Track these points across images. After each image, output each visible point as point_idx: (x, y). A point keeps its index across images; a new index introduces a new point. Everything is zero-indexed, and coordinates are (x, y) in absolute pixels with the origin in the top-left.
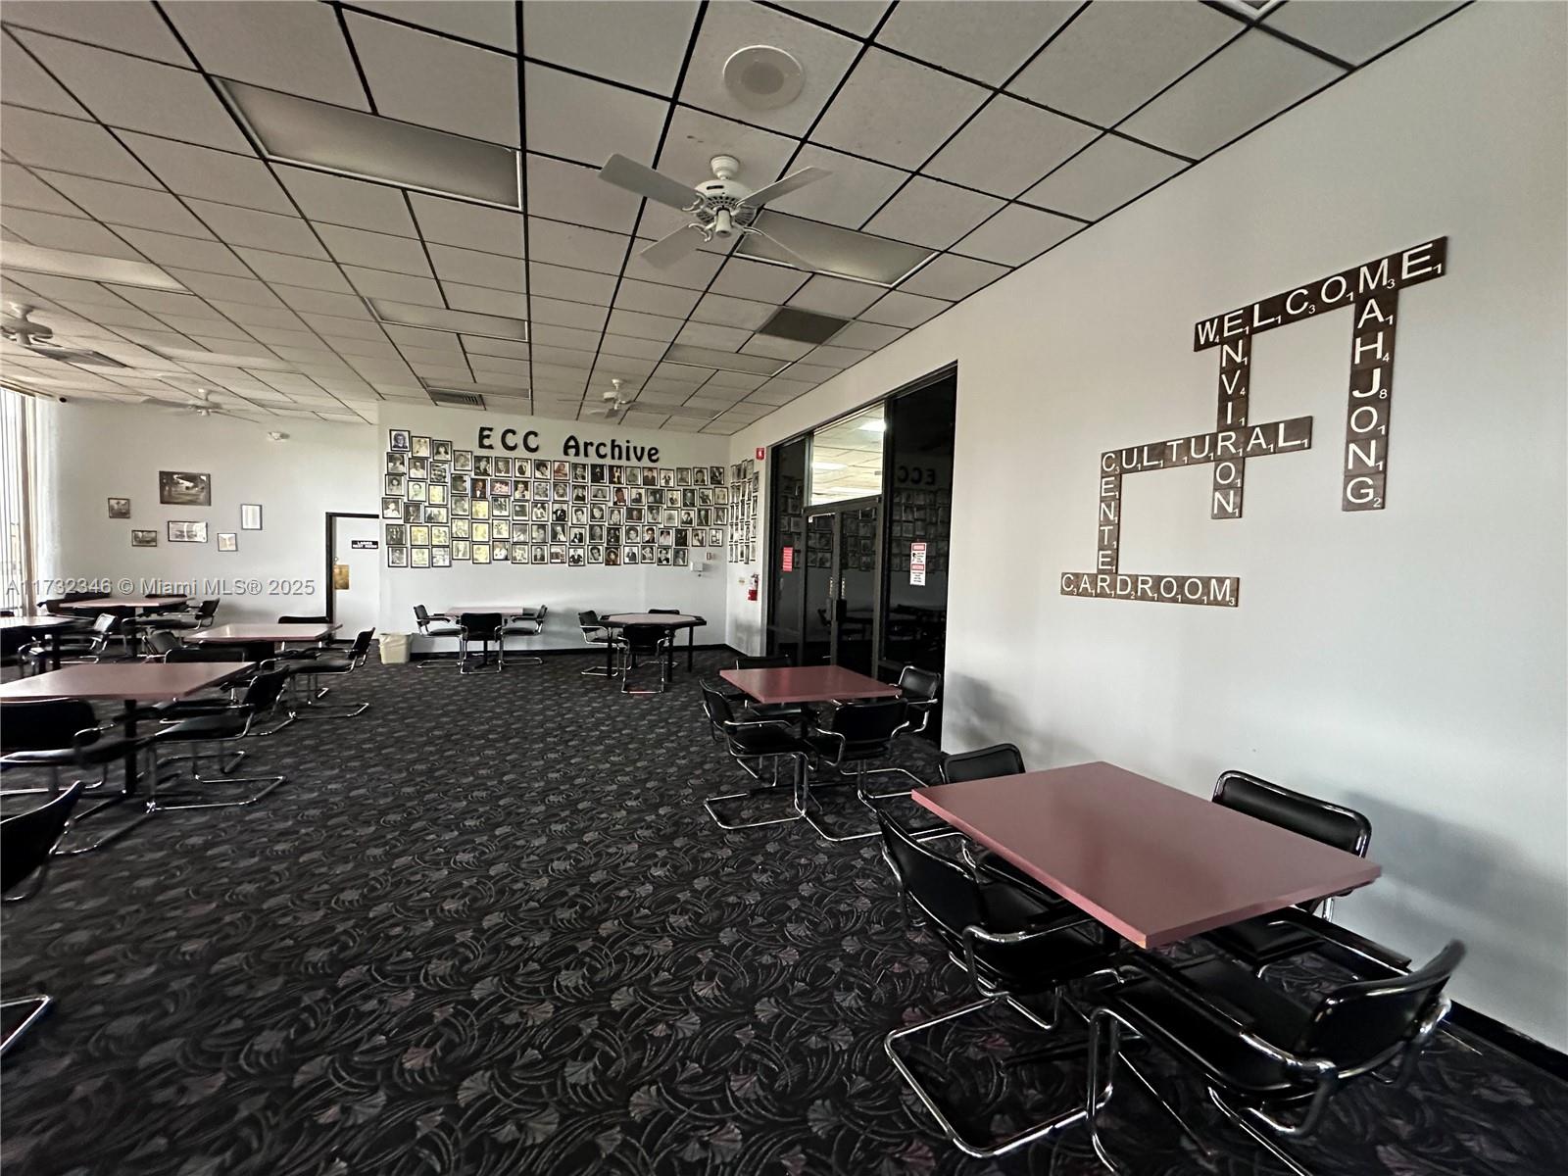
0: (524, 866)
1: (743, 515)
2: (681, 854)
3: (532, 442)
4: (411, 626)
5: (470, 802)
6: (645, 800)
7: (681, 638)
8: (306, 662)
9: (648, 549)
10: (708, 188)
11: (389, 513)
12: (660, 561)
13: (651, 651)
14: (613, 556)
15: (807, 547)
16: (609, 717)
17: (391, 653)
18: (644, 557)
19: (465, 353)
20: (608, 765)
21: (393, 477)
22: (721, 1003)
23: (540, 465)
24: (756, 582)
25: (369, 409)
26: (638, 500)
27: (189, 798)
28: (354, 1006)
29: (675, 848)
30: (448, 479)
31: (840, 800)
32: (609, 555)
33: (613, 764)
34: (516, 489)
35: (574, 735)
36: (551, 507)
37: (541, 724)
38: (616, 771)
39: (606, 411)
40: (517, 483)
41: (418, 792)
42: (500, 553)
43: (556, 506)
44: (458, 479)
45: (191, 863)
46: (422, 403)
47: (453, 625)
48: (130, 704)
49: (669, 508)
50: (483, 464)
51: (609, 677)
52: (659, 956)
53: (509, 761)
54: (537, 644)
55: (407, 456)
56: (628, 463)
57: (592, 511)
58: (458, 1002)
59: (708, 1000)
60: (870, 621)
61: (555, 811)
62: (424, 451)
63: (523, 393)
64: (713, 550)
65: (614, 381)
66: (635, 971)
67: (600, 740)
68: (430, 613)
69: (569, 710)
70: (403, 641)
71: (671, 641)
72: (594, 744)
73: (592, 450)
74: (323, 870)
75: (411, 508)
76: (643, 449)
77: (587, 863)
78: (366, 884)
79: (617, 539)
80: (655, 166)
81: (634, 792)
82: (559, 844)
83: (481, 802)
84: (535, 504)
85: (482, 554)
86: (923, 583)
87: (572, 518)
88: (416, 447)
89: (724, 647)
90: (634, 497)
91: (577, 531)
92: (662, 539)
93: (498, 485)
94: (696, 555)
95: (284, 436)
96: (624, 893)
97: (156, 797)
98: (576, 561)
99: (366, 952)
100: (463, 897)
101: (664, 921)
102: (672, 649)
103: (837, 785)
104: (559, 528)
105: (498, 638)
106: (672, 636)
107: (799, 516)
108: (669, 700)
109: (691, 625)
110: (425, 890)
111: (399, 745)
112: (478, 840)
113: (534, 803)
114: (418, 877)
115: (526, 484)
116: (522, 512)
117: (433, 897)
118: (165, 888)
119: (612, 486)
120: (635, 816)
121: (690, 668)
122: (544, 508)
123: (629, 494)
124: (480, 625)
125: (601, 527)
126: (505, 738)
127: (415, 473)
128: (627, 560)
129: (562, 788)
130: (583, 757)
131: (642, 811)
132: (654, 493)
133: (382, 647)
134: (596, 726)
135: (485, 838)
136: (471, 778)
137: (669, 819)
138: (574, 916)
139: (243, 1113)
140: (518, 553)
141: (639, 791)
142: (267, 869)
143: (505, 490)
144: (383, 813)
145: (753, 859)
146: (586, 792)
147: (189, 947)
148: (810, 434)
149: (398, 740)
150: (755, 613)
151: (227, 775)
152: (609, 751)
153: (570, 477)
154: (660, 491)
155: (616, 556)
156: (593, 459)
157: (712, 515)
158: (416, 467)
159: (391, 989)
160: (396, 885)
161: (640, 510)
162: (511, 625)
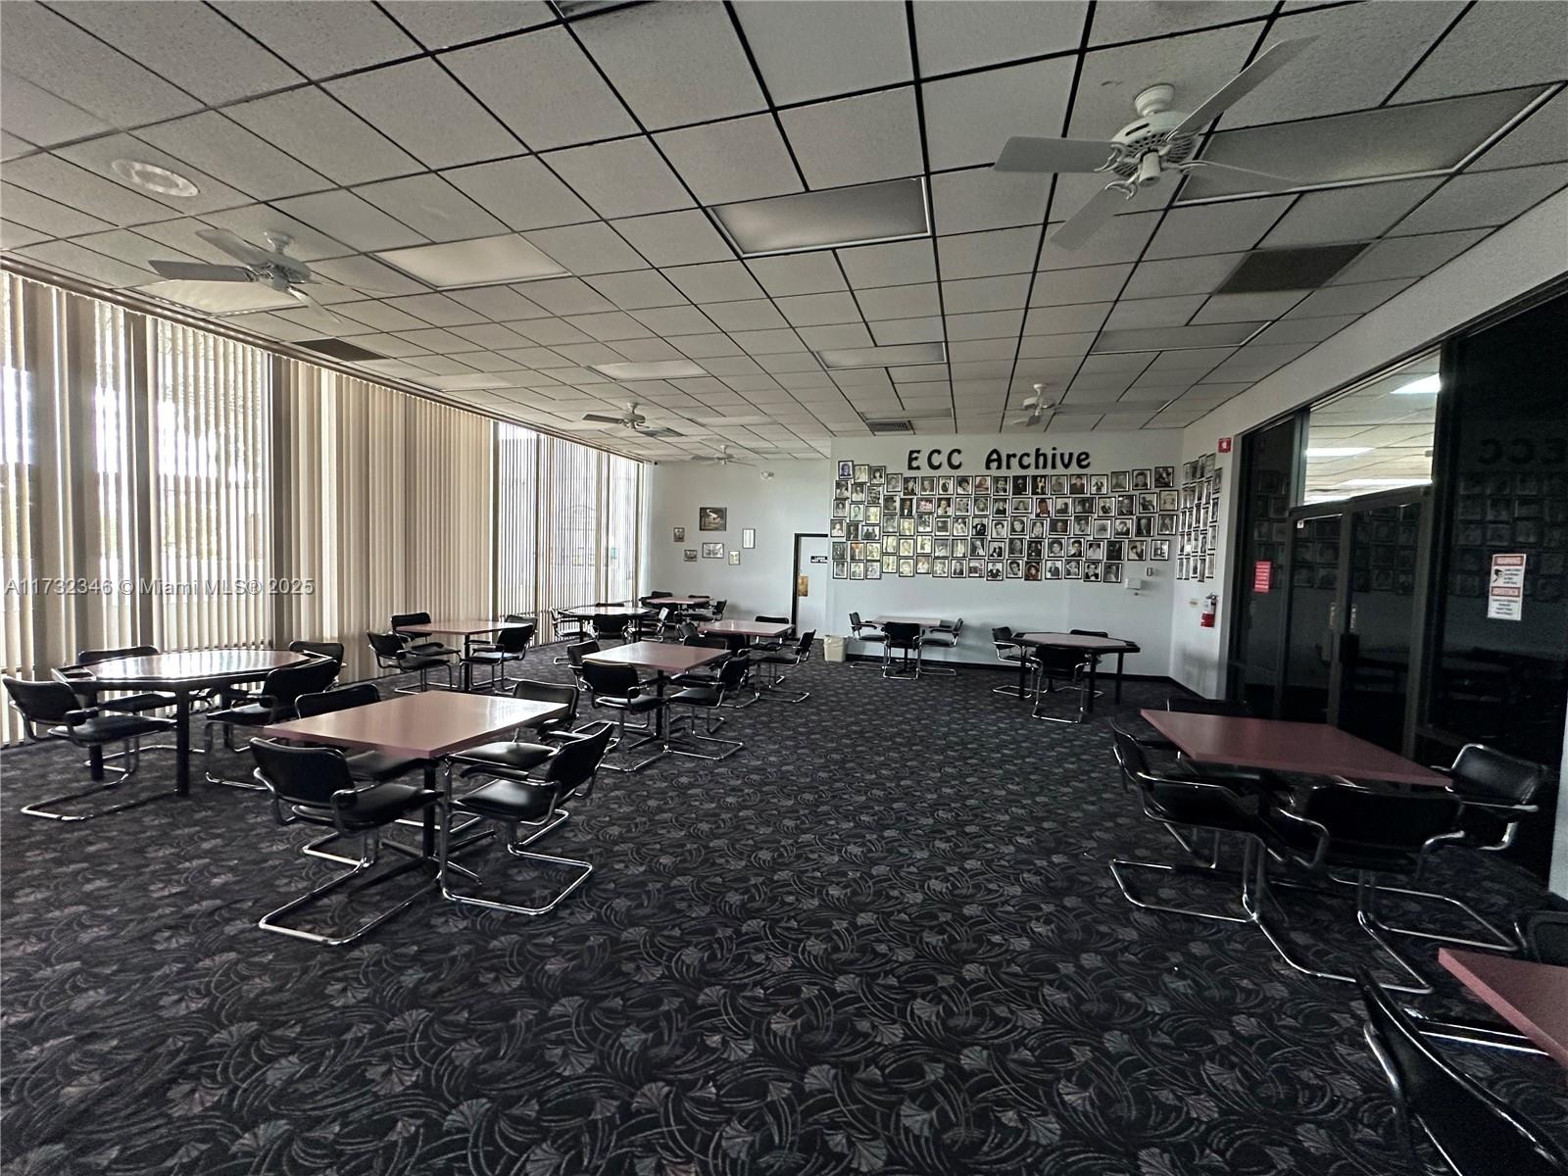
0: (903, 874)
1: (1198, 521)
2: (1071, 916)
3: (955, 461)
4: (846, 630)
5: (868, 799)
6: (1039, 841)
7: (1108, 664)
8: (766, 654)
9: (1073, 564)
10: (1128, 134)
11: (835, 533)
12: (1087, 577)
13: (1070, 676)
14: (1033, 571)
15: (1294, 559)
16: (1014, 741)
17: (833, 653)
18: (1069, 573)
19: (893, 383)
20: (1004, 793)
21: (840, 501)
22: (1093, 1125)
23: (962, 481)
24: (1214, 604)
25: (824, 445)
26: (1064, 510)
27: (686, 747)
28: (749, 953)
29: (1065, 907)
30: (881, 501)
31: (1325, 917)
32: (1029, 569)
33: (1010, 792)
34: (939, 506)
35: (975, 753)
36: (971, 522)
37: (945, 736)
38: (1010, 801)
39: (1027, 420)
40: (940, 500)
41: (830, 778)
42: (923, 567)
43: (977, 521)
44: (889, 499)
45: (678, 796)
46: (864, 435)
47: (879, 632)
48: (660, 672)
49: (1100, 518)
50: (911, 485)
51: (1021, 698)
52: (1024, 1029)
53: (910, 767)
54: (953, 655)
55: (850, 482)
56: (1054, 472)
57: (1012, 525)
58: (824, 988)
59: (1075, 1110)
60: (1404, 668)
61: (942, 828)
62: (863, 477)
63: (946, 414)
64: (1155, 565)
65: (1036, 386)
66: (993, 1033)
67: (1000, 764)
68: (863, 621)
69: (974, 727)
70: (841, 643)
71: (1093, 668)
72: (993, 766)
73: (1014, 462)
74: (752, 827)
75: (853, 527)
76: (1071, 455)
77: (964, 891)
78: (777, 849)
79: (1039, 553)
80: (1064, 135)
81: (1028, 829)
82: (939, 863)
83: (879, 802)
84: (957, 519)
85: (906, 569)
86: (1517, 616)
87: (992, 532)
88: (857, 474)
89: (1167, 681)
90: (1058, 507)
91: (996, 545)
92: (1090, 553)
93: (923, 503)
94: (1133, 571)
95: (770, 475)
96: (997, 939)
97: (669, 742)
98: (994, 575)
99: (764, 909)
100: (845, 887)
101: (1036, 989)
102: (1094, 676)
103: (1322, 892)
104: (978, 543)
105: (916, 647)
106: (1095, 662)
107: (1283, 521)
108: (1087, 733)
109: (1121, 651)
110: (818, 870)
111: (825, 733)
112: (868, 837)
113: (923, 814)
114: (815, 856)
115: (948, 500)
116: (944, 528)
117: (823, 879)
118: (663, 811)
119: (1035, 497)
120: (1025, 856)
121: (1118, 700)
122: (965, 523)
123: (1054, 504)
124: (901, 633)
125: (1021, 540)
126: (909, 744)
127: (856, 497)
128: (1049, 575)
129: (953, 805)
130: (980, 778)
131: (1033, 853)
132: (1083, 502)
133: (825, 646)
134: (998, 748)
135: (875, 836)
136: (874, 776)
137: (1063, 870)
138: (940, 944)
139: (665, 1008)
140: (938, 568)
141: (1033, 829)
142: (719, 815)
143: (929, 507)
144: (802, 790)
145: (1169, 954)
146: (976, 816)
147: (664, 860)
148: (1304, 411)
149: (825, 729)
150: (1212, 642)
151: (712, 734)
152: (1008, 777)
153: (991, 492)
154: (1090, 500)
155: (1037, 571)
156: (1016, 470)
157: (1156, 522)
158: (856, 491)
159: (776, 950)
160: (798, 857)
161: (1065, 522)
162: (928, 635)
